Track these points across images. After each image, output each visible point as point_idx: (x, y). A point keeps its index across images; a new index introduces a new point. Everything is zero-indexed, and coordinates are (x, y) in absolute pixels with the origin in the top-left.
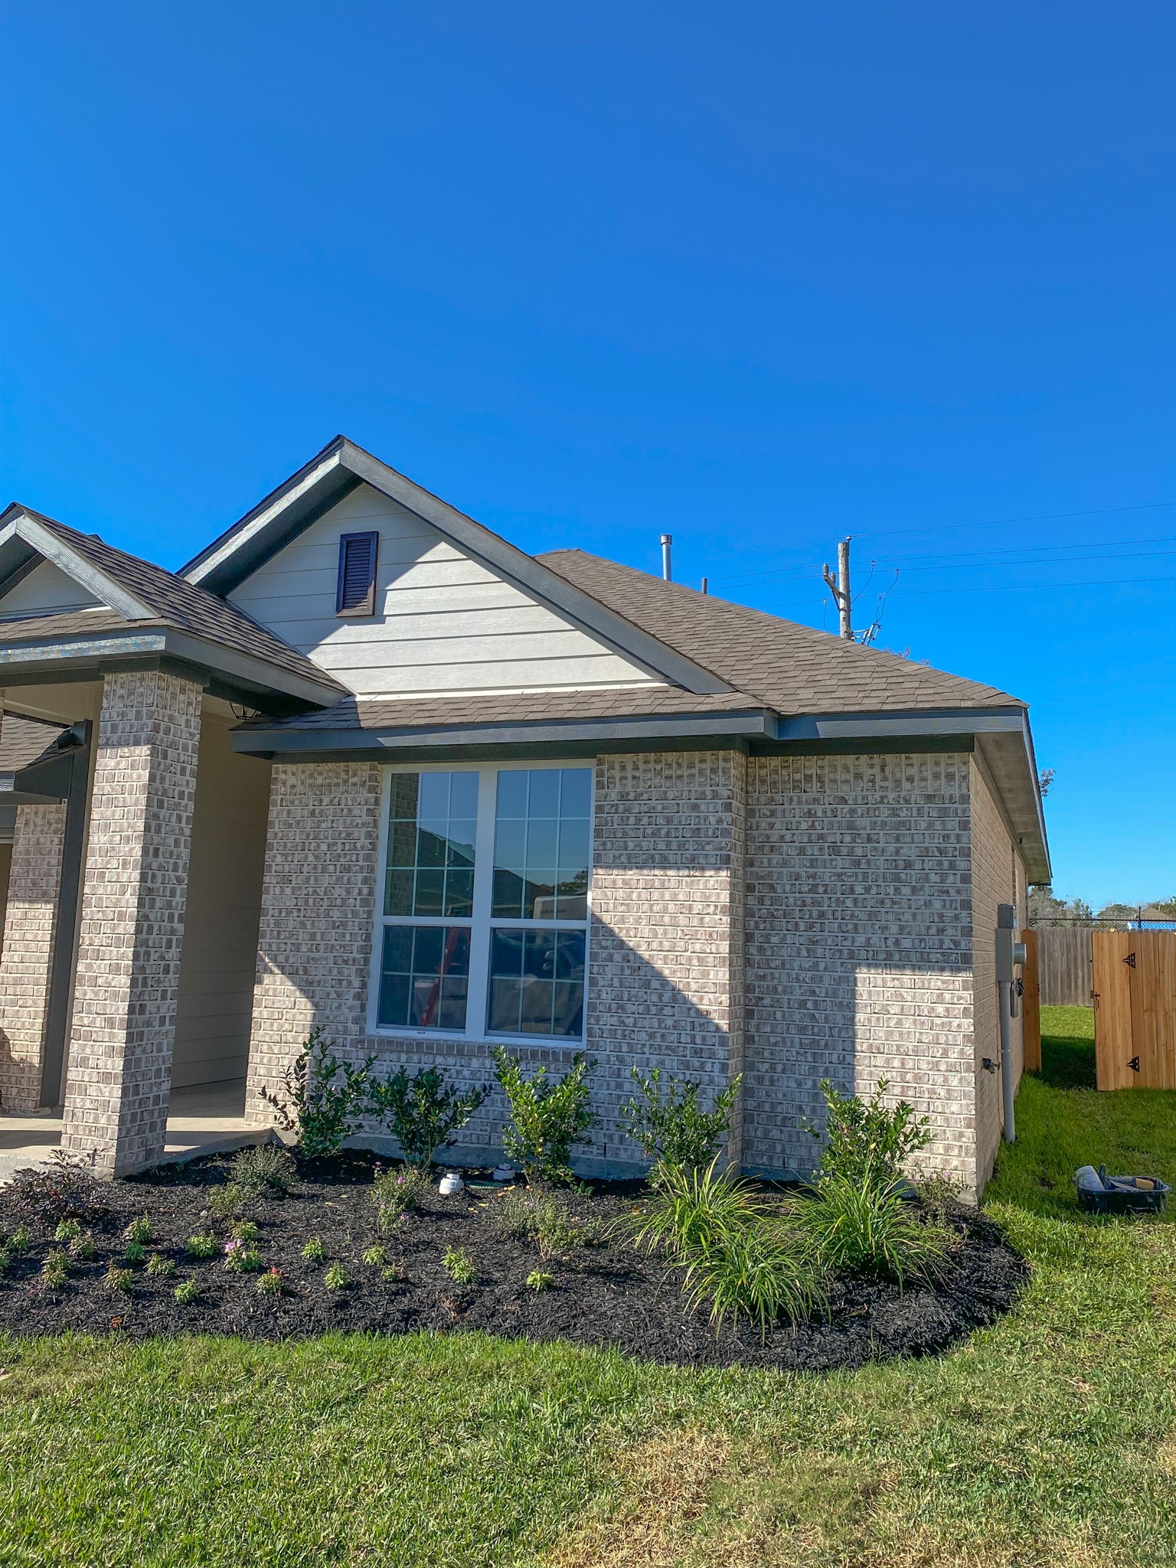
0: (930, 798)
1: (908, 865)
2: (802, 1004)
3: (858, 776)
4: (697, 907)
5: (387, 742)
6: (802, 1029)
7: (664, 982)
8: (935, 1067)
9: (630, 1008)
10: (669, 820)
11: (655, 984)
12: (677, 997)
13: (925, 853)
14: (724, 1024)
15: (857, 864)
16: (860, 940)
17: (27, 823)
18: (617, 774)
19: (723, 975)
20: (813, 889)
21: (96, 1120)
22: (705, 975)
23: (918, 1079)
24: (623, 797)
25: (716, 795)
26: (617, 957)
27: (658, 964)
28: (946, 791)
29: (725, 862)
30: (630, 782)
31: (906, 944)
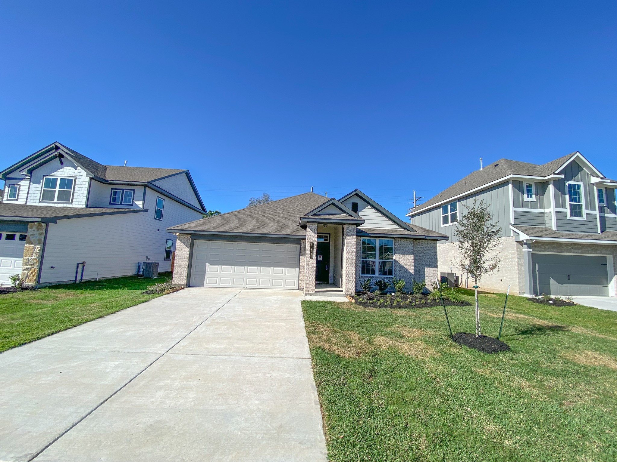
0: (433, 246)
1: (430, 254)
2: (418, 271)
3: (424, 243)
4: (409, 259)
5: (371, 235)
6: (418, 274)
7: (405, 268)
8: (434, 278)
9: (401, 272)
10: (405, 248)
11: (404, 269)
12: (407, 270)
13: (432, 253)
14: (413, 274)
15: (424, 254)
16: (425, 263)
17: (304, 243)
18: (398, 241)
19: (413, 268)
20: (419, 257)
21: (351, 288)
22: (411, 267)
23: (432, 280)
24: (399, 244)
25: (411, 245)
26: (399, 265)
27: (404, 266)
28: (434, 245)
29: (413, 253)
30: (400, 242)
31: (430, 264)
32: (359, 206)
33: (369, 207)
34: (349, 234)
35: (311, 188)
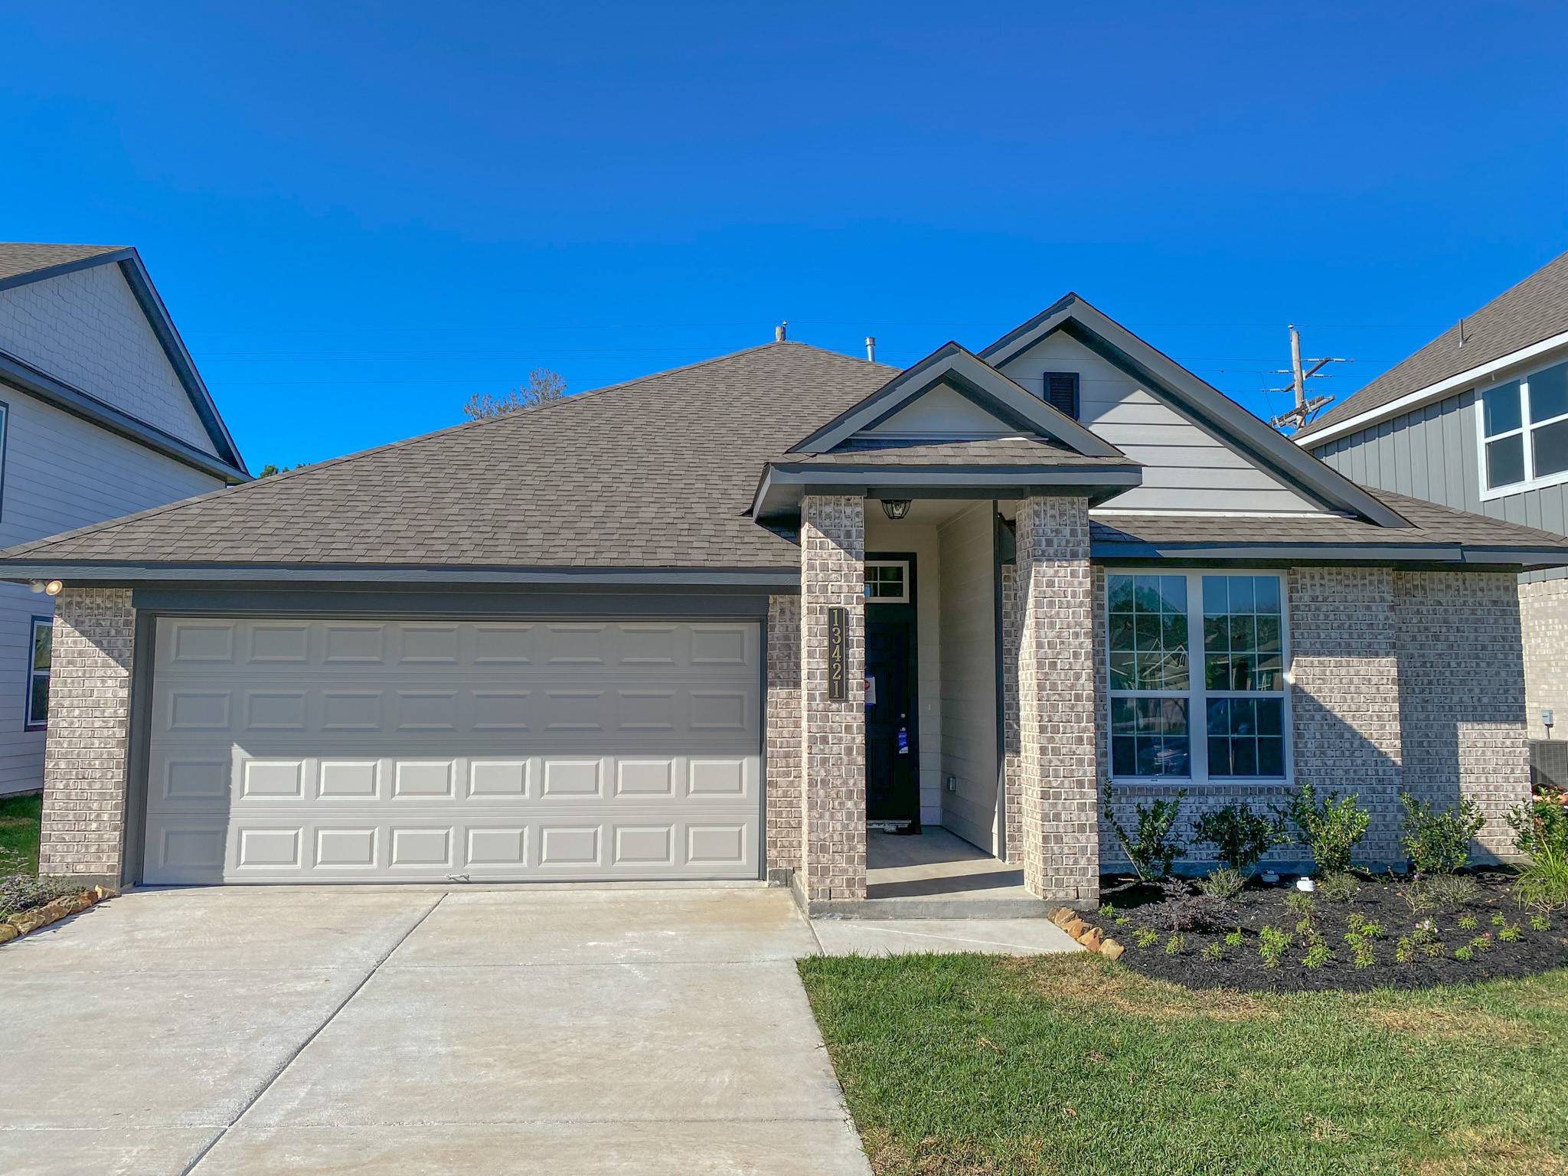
0: (1495, 603)
1: (1484, 648)
2: (1421, 744)
3: (1448, 587)
4: (1375, 680)
5: (1165, 554)
6: (1421, 761)
7: (1354, 734)
8: (1507, 780)
9: (1330, 753)
10: (1349, 617)
11: (1347, 735)
12: (1364, 743)
13: (1494, 640)
14: (1398, 761)
15: (1451, 647)
16: (1456, 698)
18: (1308, 581)
19: (1395, 727)
20: (1424, 664)
22: (1383, 727)
23: (1497, 789)
24: (1314, 599)
25: (1383, 600)
26: (1318, 717)
27: (1349, 721)
28: (1505, 599)
29: (1393, 648)
30: (1318, 588)
31: (1485, 700)
32: (1088, 392)
33: (1140, 395)
34: (1051, 551)
35: (778, 330)
